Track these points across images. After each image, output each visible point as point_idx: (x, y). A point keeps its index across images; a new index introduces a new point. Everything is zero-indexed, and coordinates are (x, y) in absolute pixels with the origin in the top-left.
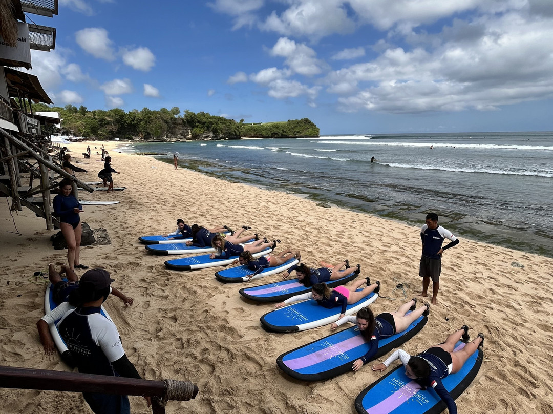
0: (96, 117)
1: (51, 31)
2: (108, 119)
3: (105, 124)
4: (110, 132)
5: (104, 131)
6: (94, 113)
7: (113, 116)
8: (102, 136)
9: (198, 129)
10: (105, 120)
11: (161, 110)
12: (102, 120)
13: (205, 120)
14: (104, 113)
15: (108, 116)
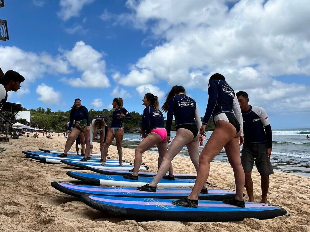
0: (57, 116)
1: (3, 22)
2: (65, 117)
3: (62, 121)
4: (64, 126)
5: (60, 126)
6: (56, 113)
7: (68, 115)
8: (58, 129)
9: (130, 124)
10: (62, 118)
11: (103, 110)
12: (60, 118)
13: (135, 118)
14: (63, 113)
15: (65, 115)
